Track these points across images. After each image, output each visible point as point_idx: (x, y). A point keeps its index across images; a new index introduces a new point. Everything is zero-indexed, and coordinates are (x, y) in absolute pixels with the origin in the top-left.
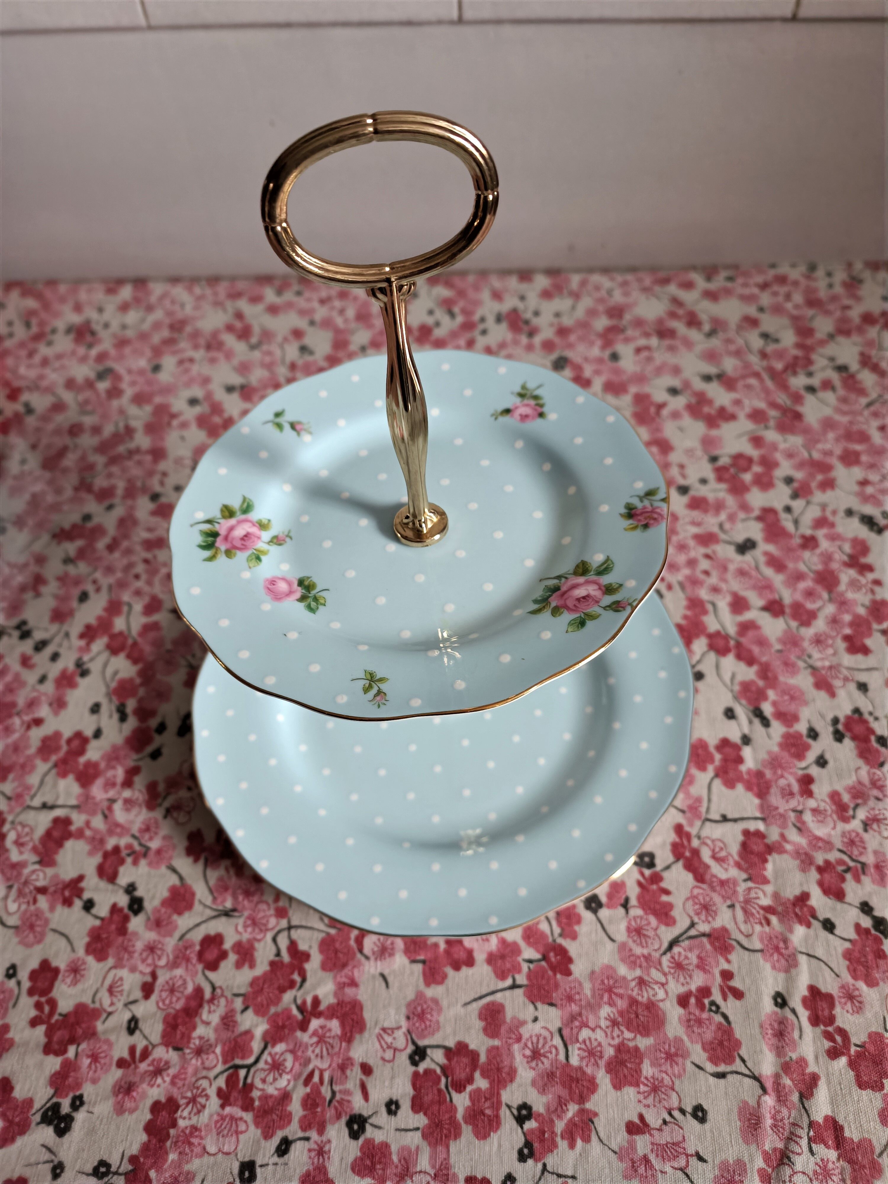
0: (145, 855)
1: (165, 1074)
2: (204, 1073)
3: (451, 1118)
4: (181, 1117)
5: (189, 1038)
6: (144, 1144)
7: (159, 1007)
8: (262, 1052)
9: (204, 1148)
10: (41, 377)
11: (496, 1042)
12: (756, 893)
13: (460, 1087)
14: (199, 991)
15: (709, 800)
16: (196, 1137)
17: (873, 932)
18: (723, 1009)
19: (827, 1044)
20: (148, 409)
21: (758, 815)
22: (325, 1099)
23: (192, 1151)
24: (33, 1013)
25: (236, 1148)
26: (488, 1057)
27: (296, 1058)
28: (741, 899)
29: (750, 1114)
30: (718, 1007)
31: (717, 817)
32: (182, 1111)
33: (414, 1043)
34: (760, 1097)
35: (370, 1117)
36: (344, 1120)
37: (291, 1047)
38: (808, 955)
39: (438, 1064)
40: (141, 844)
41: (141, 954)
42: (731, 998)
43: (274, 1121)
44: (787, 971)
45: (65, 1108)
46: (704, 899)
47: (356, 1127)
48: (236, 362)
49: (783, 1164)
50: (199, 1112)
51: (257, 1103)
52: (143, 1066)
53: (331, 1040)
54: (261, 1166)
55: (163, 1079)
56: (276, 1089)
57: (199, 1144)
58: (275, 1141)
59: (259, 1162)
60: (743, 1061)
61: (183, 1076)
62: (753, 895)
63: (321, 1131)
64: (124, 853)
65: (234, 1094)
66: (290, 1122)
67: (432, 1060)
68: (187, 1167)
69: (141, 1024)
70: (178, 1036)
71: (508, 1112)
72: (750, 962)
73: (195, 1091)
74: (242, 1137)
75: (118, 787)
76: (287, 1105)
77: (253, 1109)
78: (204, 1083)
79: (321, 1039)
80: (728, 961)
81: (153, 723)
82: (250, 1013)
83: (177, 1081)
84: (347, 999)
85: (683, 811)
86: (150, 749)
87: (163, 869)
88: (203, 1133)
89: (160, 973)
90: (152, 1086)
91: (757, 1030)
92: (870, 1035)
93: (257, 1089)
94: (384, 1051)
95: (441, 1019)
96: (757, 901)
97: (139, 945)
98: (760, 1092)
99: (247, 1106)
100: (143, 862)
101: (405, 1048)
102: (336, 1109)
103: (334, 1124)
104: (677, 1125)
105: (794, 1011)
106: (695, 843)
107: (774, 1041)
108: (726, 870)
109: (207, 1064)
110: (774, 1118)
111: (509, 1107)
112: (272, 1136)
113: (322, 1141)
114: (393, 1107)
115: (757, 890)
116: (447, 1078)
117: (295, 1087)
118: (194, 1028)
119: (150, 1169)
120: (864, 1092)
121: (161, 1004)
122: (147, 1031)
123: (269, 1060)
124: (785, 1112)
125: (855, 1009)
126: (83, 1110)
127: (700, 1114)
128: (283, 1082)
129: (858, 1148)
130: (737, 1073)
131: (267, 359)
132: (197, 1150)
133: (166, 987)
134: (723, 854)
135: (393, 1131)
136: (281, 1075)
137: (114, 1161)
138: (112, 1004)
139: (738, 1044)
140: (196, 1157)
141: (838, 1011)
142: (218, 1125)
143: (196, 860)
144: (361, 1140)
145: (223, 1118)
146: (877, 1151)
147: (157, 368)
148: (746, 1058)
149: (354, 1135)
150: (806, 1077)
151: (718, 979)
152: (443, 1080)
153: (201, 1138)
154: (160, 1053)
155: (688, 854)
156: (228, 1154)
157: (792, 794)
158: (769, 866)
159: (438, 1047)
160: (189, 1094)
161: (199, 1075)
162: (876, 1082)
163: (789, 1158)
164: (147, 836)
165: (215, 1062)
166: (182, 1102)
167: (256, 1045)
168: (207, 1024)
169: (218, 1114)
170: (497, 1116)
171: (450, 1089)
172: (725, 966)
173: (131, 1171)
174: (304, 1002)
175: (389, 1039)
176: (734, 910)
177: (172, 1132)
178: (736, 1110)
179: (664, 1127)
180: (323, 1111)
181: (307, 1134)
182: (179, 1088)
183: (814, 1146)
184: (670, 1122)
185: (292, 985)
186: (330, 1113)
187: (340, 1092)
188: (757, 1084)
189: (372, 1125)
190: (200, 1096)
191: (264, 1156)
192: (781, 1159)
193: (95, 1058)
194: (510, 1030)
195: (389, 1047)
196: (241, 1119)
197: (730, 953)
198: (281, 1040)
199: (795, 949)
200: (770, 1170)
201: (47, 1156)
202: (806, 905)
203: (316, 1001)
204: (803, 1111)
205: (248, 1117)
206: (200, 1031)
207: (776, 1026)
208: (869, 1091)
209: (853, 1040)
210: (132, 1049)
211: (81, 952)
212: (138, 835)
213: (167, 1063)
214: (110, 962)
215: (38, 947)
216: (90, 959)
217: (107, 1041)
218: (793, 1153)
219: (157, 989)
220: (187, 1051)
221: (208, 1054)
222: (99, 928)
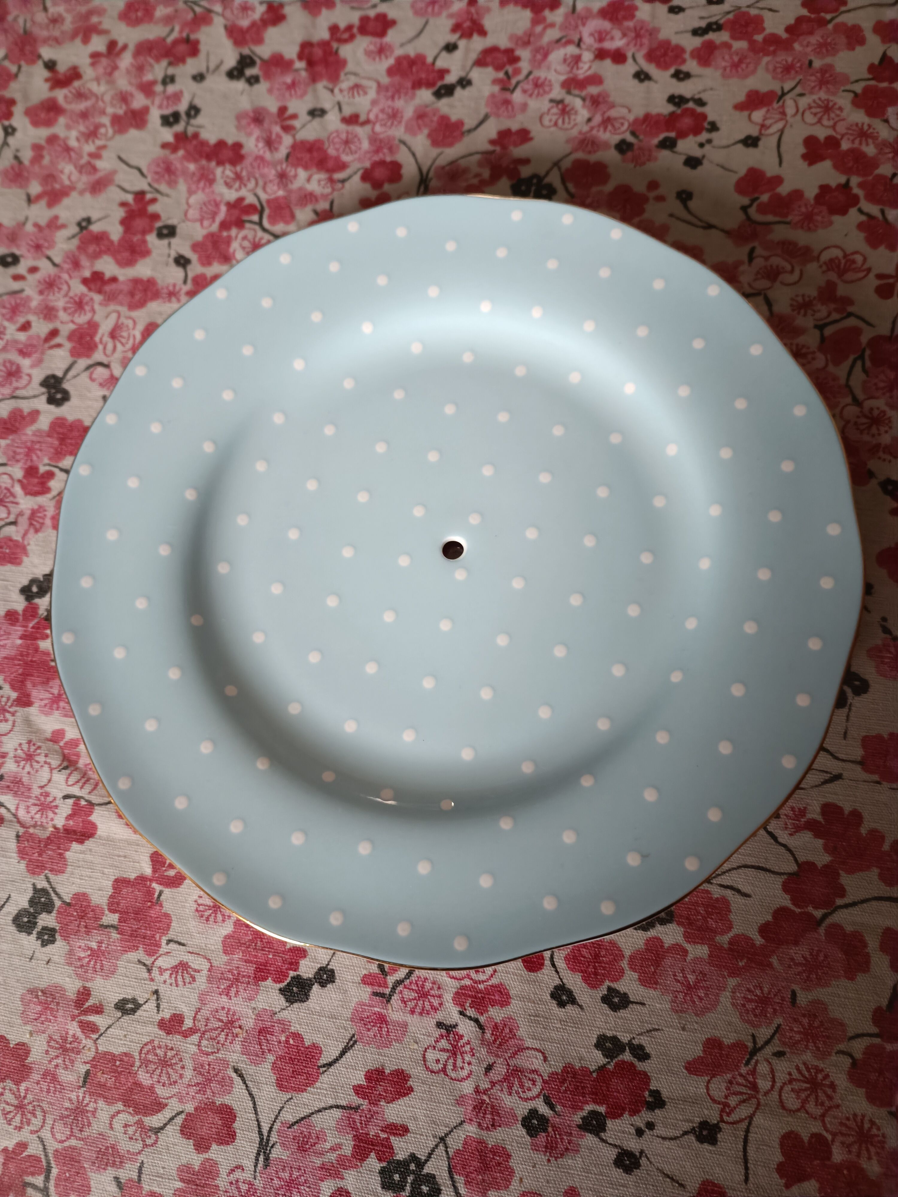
0: (505, 89)
1: (267, 149)
2: (261, 183)
4: (225, 169)
5: (297, 166)
6: (207, 142)
7: (331, 134)
8: (271, 233)
9: (194, 193)
14: (343, 166)
16: (205, 185)
17: (292, 974)
23: (194, 183)
24: (342, 25)
25: (189, 220)
32: (230, 169)
40: (518, 83)
41: (389, 107)
43: (207, 251)
45: (249, 72)
49: (63, 761)
50: (226, 184)
51: (225, 234)
52: (277, 129)
54: (169, 244)
55: (262, 148)
56: (235, 250)
57: (198, 188)
58: (188, 253)
59: (173, 241)
61: (262, 165)
63: (189, 293)
64: (510, 69)
65: (236, 212)
66: (203, 265)
68: (181, 181)
69: (317, 120)
70: (300, 155)
73: (246, 178)
74: (198, 225)
75: (597, 45)
76: (218, 261)
77: (220, 231)
78: (251, 184)
81: (690, 65)
83: (258, 161)
87: (484, 110)
88: (207, 190)
89: (368, 128)
90: (257, 140)
92: (167, 916)
93: (238, 233)
97: (399, 103)
99: (225, 225)
100: (496, 89)
109: (269, 185)
112: (194, 250)
118: (306, 168)
119: (186, 150)
120: (110, 883)
121: (334, 135)
122: (309, 126)
123: (263, 241)
125: (201, 908)
126: (247, 86)
128: (239, 255)
129: (61, 854)
132: (194, 187)
133: (350, 136)
136: (247, 253)
137: (199, 120)
140: (188, 187)
142: (212, 202)
143: (492, 142)
145: (217, 205)
146: (52, 877)
153: (203, 189)
154: (287, 141)
156: (186, 214)
160: (244, 174)
161: (260, 179)
162: (118, 904)
163: (65, 768)
164: (529, 86)
165: (270, 191)
166: (238, 168)
167: (279, 227)
168: (309, 180)
169: (221, 201)
173: (187, 135)
177: (213, 164)
181: (189, 281)
182: (251, 164)
183: (70, 801)
190: (241, 183)
191: (178, 245)
192: (70, 761)
193: (292, 86)
196: (214, 221)
200: (62, 744)
201: (212, 66)
204: (106, 800)
205: (215, 227)
206: (302, 174)
208: (110, 891)
209: (167, 892)
210: (294, 116)
211: (399, 52)
212: (531, 77)
213: (277, 149)
214: (385, 80)
215: (410, 13)
216: (391, 61)
217: (305, 93)
218: (70, 775)
219: (351, 128)
220: (284, 166)
221: (278, 184)
222: (424, 63)
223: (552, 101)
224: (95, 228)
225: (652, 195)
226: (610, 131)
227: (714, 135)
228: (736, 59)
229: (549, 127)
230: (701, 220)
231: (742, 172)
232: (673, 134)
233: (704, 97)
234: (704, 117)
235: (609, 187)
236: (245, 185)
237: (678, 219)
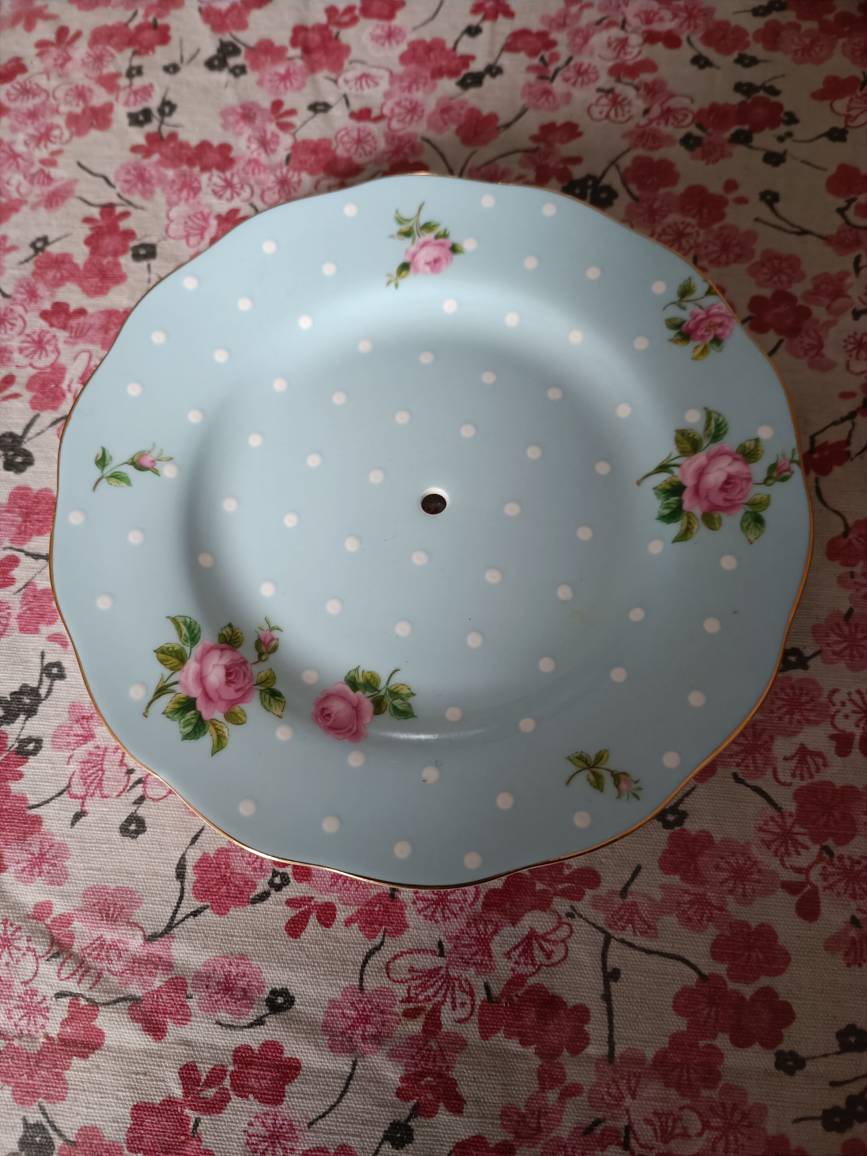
0: (542, 77)
1: (261, 151)
2: (257, 191)
4: (212, 175)
5: (300, 170)
6: (188, 144)
7: (339, 132)
9: (175, 205)
12: (463, 1004)
14: (356, 170)
15: (649, 952)
16: (189, 195)
18: (275, 896)
19: (204, 1069)
21: (619, 1050)
23: (174, 193)
24: (341, 7)
25: (172, 238)
28: (454, 973)
29: (122, 908)
30: (278, 888)
31: (612, 962)
32: (218, 176)
34: (142, 929)
38: (350, 1077)
40: (557, 71)
41: (406, 99)
42: (291, 913)
44: (327, 1028)
45: (233, 61)
46: (455, 901)
49: (52, 945)
50: (215, 193)
52: (272, 127)
54: (149, 267)
55: (256, 150)
57: (180, 199)
59: (154, 263)
60: (195, 914)
61: (257, 170)
62: (461, 997)
64: (546, 55)
68: (158, 190)
69: (320, 116)
70: (303, 158)
72: (344, 962)
73: (239, 186)
74: (183, 242)
75: (644, 28)
78: (246, 193)
80: (348, 922)
81: (756, 49)
83: (253, 165)
85: (624, 892)
86: (709, 53)
87: (520, 102)
88: (191, 201)
89: (383, 124)
90: (249, 140)
91: (238, 949)
96: (448, 1006)
97: (418, 95)
98: (149, 932)
100: (532, 77)
104: (124, 789)
105: (259, 1022)
106: (562, 905)
107: (220, 976)
108: (508, 955)
109: (268, 193)
110: (113, 946)
115: (469, 1008)
118: (311, 173)
119: (161, 154)
120: (128, 1112)
121: (343, 133)
122: (311, 123)
124: (118, 966)
125: (254, 1140)
126: (231, 78)
127: (133, 827)
129: (57, 1074)
130: (181, 898)
132: (174, 198)
133: (362, 135)
134: (539, 957)
137: (175, 118)
138: (346, 82)
139: (221, 910)
140: (167, 198)
141: (254, 1106)
142: (199, 215)
143: (534, 138)
145: (205, 218)
146: (48, 1107)
148: (200, 918)
150: (160, 1018)
151: (321, 898)
153: (187, 200)
154: (286, 141)
155: (539, 886)
156: (167, 230)
157: (666, 1136)
158: (514, 1045)
160: (236, 180)
161: (256, 187)
162: (141, 1139)
163: (56, 955)
164: (571, 74)
165: (269, 201)
166: (228, 174)
168: (315, 187)
169: (209, 214)
172: (341, 915)
173: (161, 136)
176: (433, 953)
177: (197, 169)
178: (131, 886)
179: (124, 770)
182: (243, 169)
183: (66, 1000)
184: (128, 780)
188: (161, 929)
190: (233, 192)
191: (159, 267)
192: (59, 944)
193: (285, 77)
196: (202, 237)
197: (361, 929)
199: (363, 1055)
200: (48, 921)
201: (187, 56)
202: (438, 1100)
204: (114, 996)
205: (204, 246)
206: (308, 180)
207: (242, 984)
208: (128, 1122)
209: (205, 1119)
210: (292, 112)
211: (412, 36)
212: (572, 63)
213: (274, 151)
214: (399, 69)
216: (403, 47)
217: (303, 85)
218: (62, 964)
219: (362, 125)
220: (285, 170)
221: (279, 192)
222: (443, 48)
223: (599, 90)
224: (54, 249)
225: (731, 196)
226: (672, 124)
227: (793, 128)
228: (807, 41)
229: (600, 120)
230: (792, 225)
231: (832, 170)
232: (746, 127)
233: (778, 84)
234: (779, 106)
235: (680, 188)
236: (238, 194)
237: (766, 223)
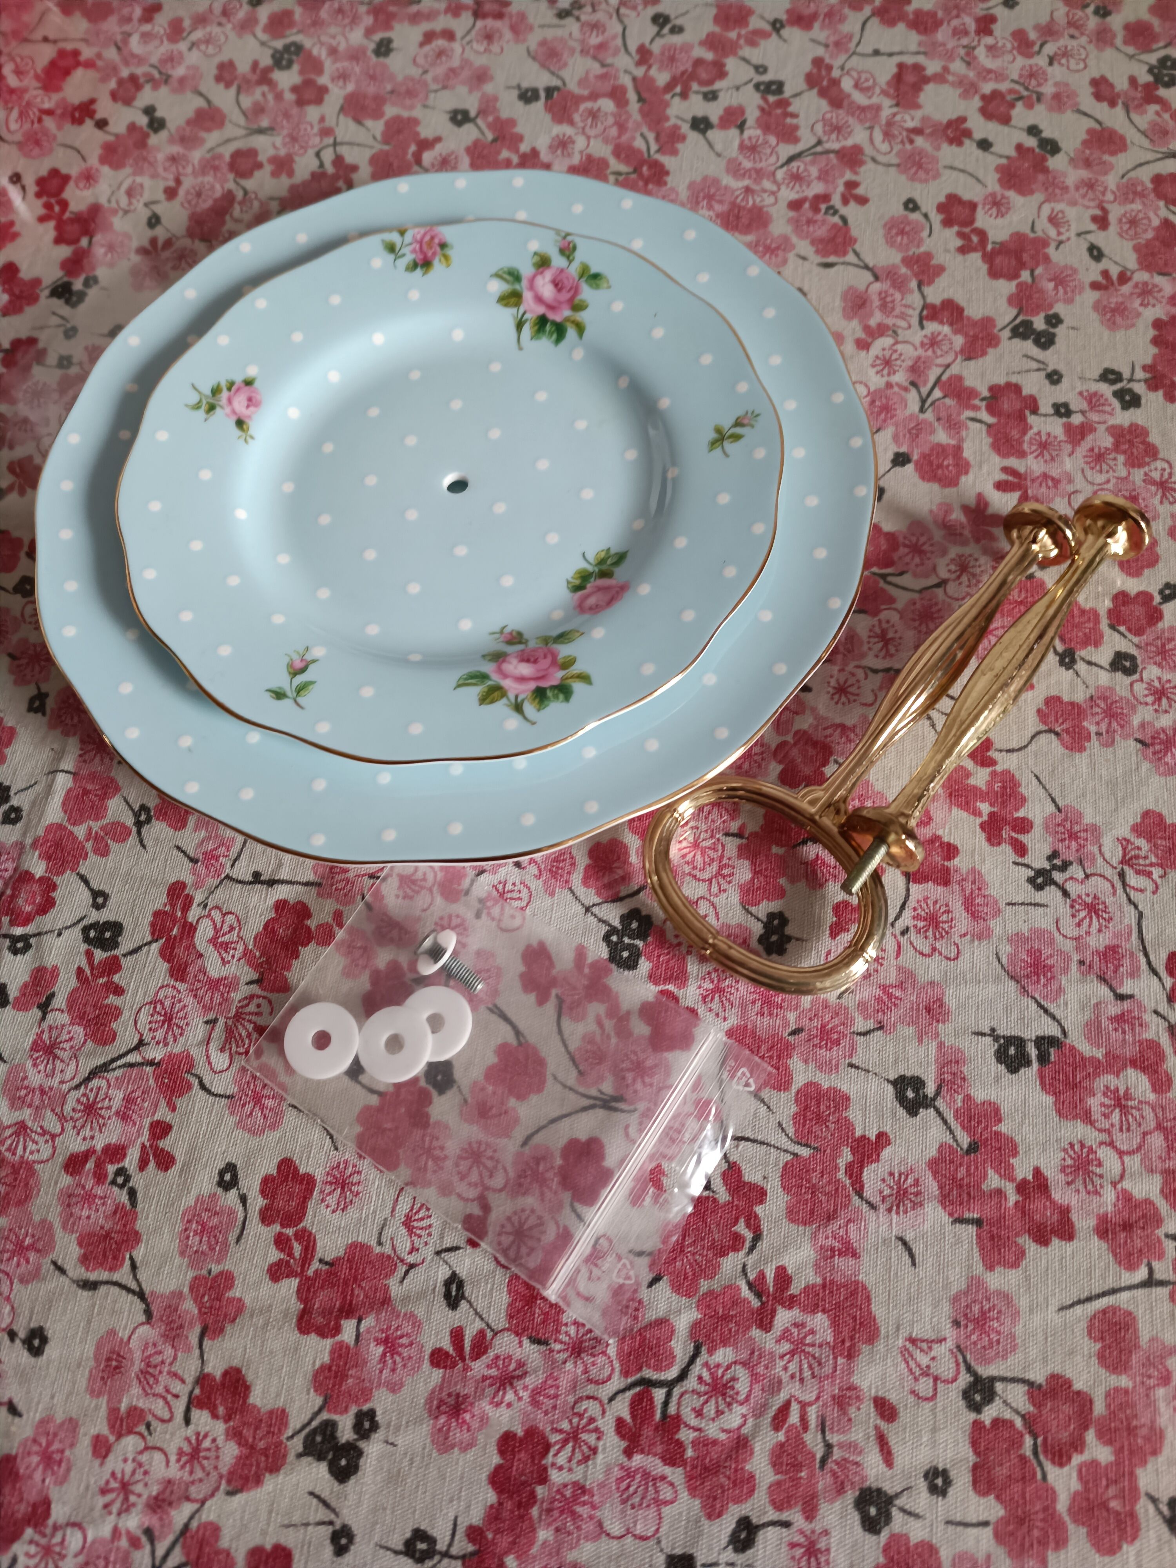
1: (519, 1385)
2: (590, 1389)
3: (1045, 1509)
4: (553, 1464)
5: (558, 1324)
6: (492, 1506)
7: (497, 1263)
8: (692, 1360)
9: (600, 1524)
10: (171, 59)
11: (1124, 1381)
13: (1061, 1457)
16: (584, 1504)
20: (377, 127)
22: (814, 1456)
23: (579, 1528)
24: (274, 1255)
25: (657, 1530)
26: (1108, 1406)
27: (755, 1378)
32: (555, 1455)
33: (969, 1369)
35: (897, 1495)
36: (850, 1496)
37: (744, 1356)
39: (1017, 1412)
41: (457, 1165)
43: (722, 1487)
45: (346, 1433)
47: (873, 1511)
48: (533, 40)
50: (586, 1459)
51: (690, 1453)
52: (479, 1367)
53: (816, 1351)
55: (516, 1393)
56: (724, 1431)
57: (591, 1517)
58: (727, 1524)
59: (699, 1559)
61: (552, 1392)
63: (810, 1513)
65: (648, 1432)
66: (752, 1491)
67: (1005, 1402)
68: (572, 1556)
69: (468, 1290)
70: (538, 1319)
71: (1151, 1508)
73: (575, 1420)
74: (666, 1510)
76: (745, 1461)
77: (683, 1463)
78: (592, 1408)
79: (798, 1349)
82: (663, 1286)
83: (542, 1399)
84: (838, 1278)
88: (596, 1499)
89: (494, 1200)
90: (498, 1405)
93: (687, 1426)
94: (916, 1379)
95: (1019, 1330)
97: (452, 1147)
99: (673, 1456)
101: (955, 1380)
102: (834, 1474)
103: (832, 1501)
109: (594, 1372)
111: (1154, 1500)
112: (720, 1515)
113: (813, 1532)
114: (939, 1482)
116: (1035, 1437)
117: (756, 1428)
119: (507, 1553)
122: (479, 1304)
123: (706, 1375)
126: (378, 1437)
128: (733, 1419)
131: (595, 40)
132: (588, 1527)
133: (509, 1228)
135: (942, 1526)
136: (729, 1405)
137: (441, 1533)
138: (413, 1250)
140: (587, 1539)
142: (624, 1485)
143: (542, 1001)
144: (885, 1534)
145: (629, 1474)
147: (384, 48)
149: (872, 1526)
152: (1028, 1441)
153: (594, 1507)
154: (508, 1345)
156: (643, 1538)
159: (1013, 1380)
160: (565, 1426)
161: (581, 1393)
165: (607, 1372)
166: (554, 1438)
167: (680, 1348)
168: (588, 1301)
169: (622, 1467)
170: (1132, 1515)
171: (1042, 1457)
173: (472, 1554)
174: (762, 1275)
175: (924, 1360)
177: (541, 1491)
180: (812, 1476)
181: (785, 1516)
182: (546, 1413)
185: (736, 1242)
186: (823, 1482)
187: (841, 1445)
189: (903, 1510)
190: (584, 1430)
191: (710, 1548)
193: (390, 1344)
194: (1148, 1362)
195: (926, 1373)
196: (663, 1478)
198: (725, 1343)
201: (323, 1514)
203: (783, 1277)
205: (676, 1475)
206: (576, 1312)
210: (457, 1335)
211: (349, 1153)
213: (521, 1364)
214: (404, 1172)
215: (271, 1137)
216: (366, 1165)
217: (411, 1317)
219: (492, 1229)
220: (558, 1347)
221: (593, 1355)
222: (380, 1109)
229: (524, 919)
235: (632, 839)
236: (592, 1420)
